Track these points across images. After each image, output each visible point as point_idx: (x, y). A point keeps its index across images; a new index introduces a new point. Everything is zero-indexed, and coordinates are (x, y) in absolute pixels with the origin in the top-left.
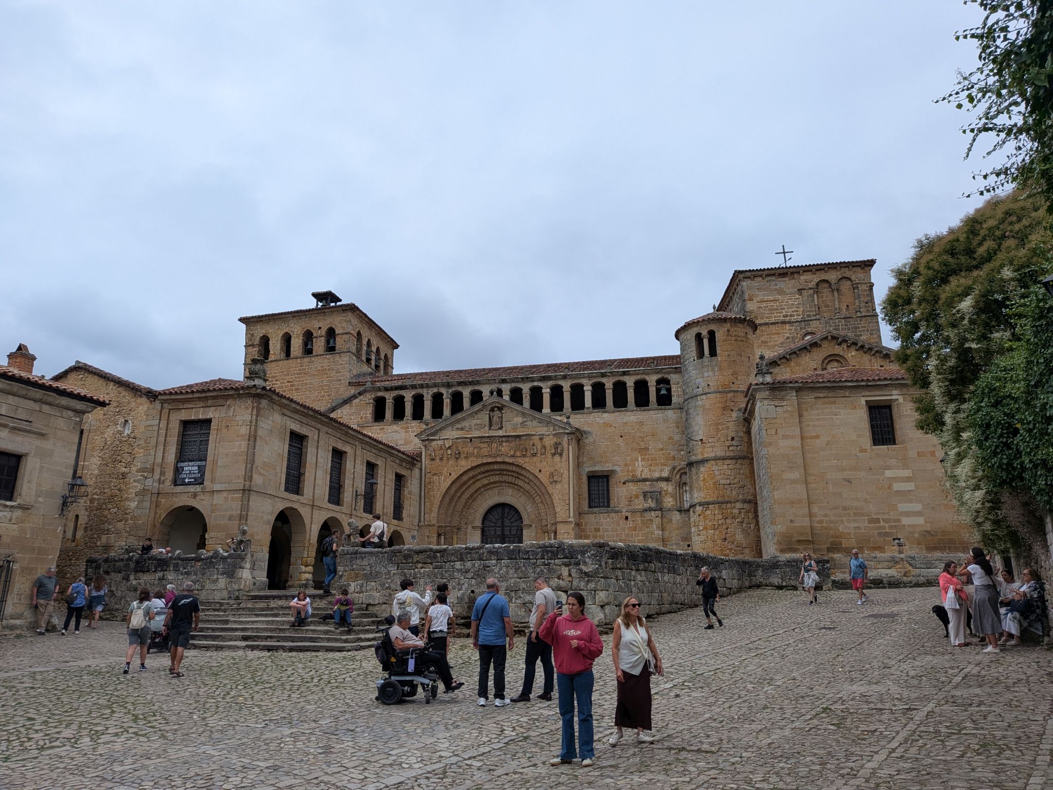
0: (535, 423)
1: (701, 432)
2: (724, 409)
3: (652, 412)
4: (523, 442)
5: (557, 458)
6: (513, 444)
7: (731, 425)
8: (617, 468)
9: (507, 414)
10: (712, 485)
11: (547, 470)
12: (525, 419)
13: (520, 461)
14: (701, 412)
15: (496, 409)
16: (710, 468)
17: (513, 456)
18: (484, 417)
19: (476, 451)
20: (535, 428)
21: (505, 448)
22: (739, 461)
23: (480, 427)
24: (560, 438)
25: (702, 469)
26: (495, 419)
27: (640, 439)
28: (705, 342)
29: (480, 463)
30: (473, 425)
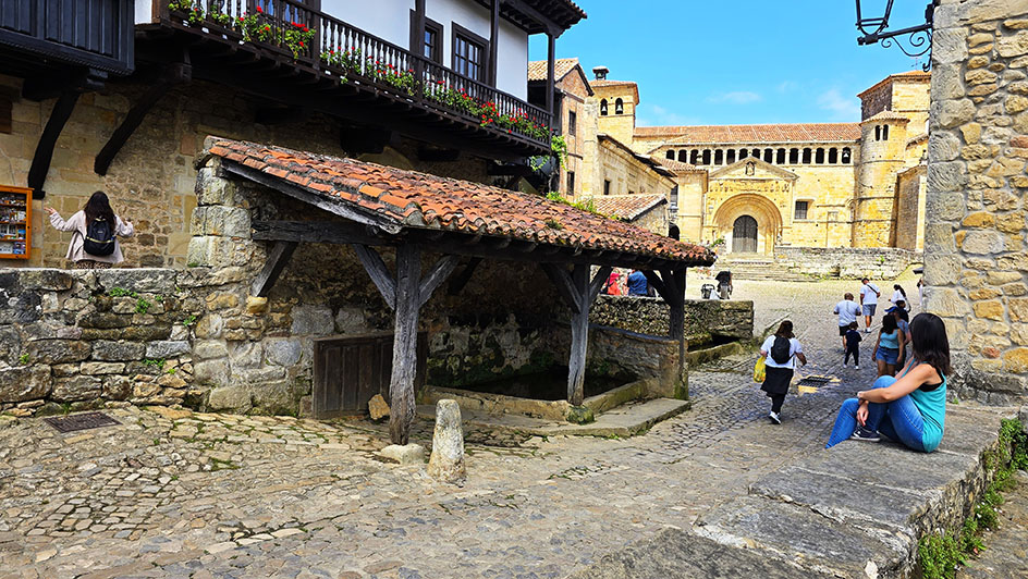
0: (774, 173)
1: (871, 182)
2: (888, 170)
3: (839, 167)
4: (766, 183)
5: (786, 193)
6: (760, 184)
7: (890, 179)
8: (813, 198)
9: (757, 167)
10: (874, 211)
11: (779, 199)
13: (764, 194)
14: (872, 171)
15: (750, 163)
16: (874, 202)
17: (759, 191)
18: (743, 168)
19: (737, 187)
21: (756, 186)
23: (740, 173)
24: (788, 182)
25: (869, 203)
26: (750, 169)
27: (830, 182)
28: (882, 131)
29: (740, 193)
30: (736, 172)
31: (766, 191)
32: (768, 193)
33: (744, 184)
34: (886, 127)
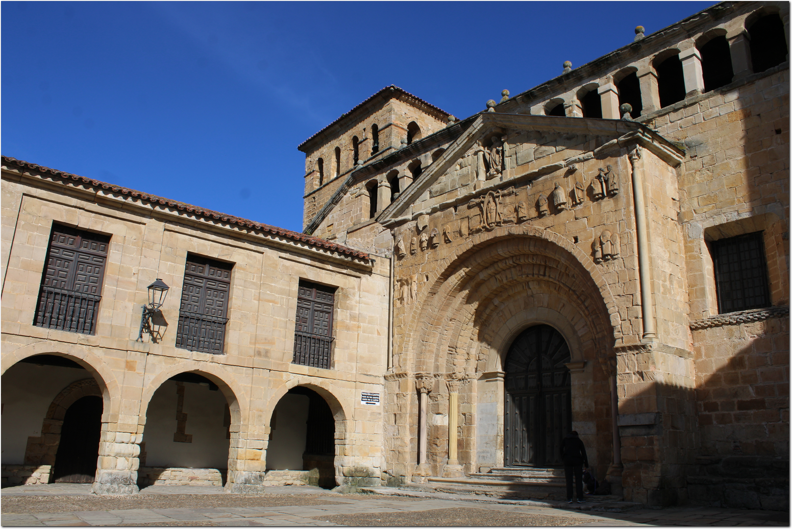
4: (539, 188)
5: (606, 204)
6: (521, 197)
9: (510, 142)
11: (589, 236)
12: (542, 142)
13: (536, 227)
17: (522, 220)
18: (473, 160)
19: (464, 224)
21: (509, 207)
23: (468, 179)
24: (610, 159)
26: (493, 157)
29: (470, 246)
30: (457, 178)
31: (541, 215)
32: (549, 220)
33: (476, 210)
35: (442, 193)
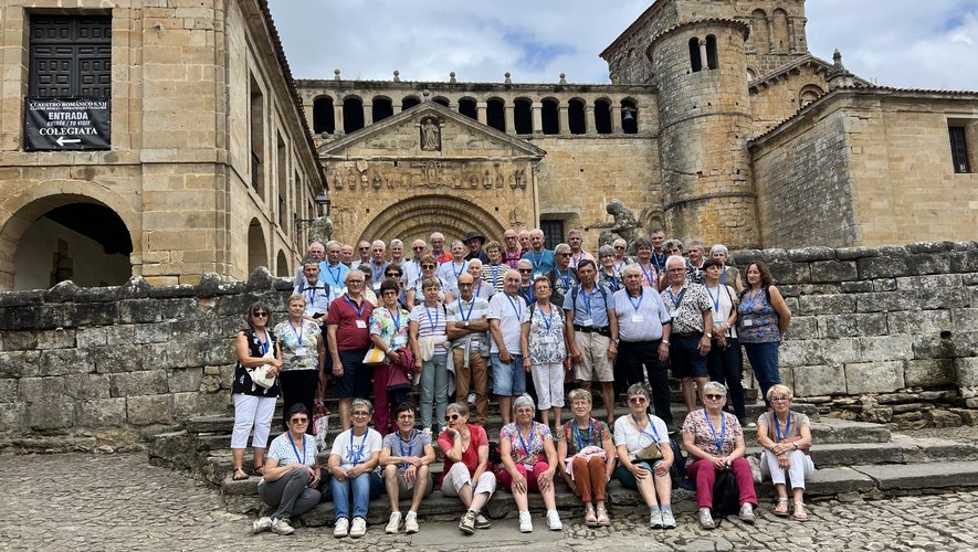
0: (487, 144)
1: (699, 163)
2: (729, 134)
3: (618, 141)
4: (471, 169)
5: (518, 192)
6: (458, 171)
7: (736, 154)
8: (578, 211)
9: (446, 129)
10: (715, 228)
11: (506, 209)
12: (472, 138)
13: (469, 195)
14: (699, 138)
15: (429, 121)
16: (711, 207)
17: (458, 188)
18: (413, 132)
19: (405, 178)
20: (488, 150)
21: (446, 176)
22: (746, 199)
23: (407, 145)
24: (521, 165)
25: (701, 209)
26: (430, 134)
27: (605, 175)
28: (703, 50)
29: (412, 195)
30: (397, 141)
31: (474, 188)
32: (478, 193)
33: (418, 171)
34: (711, 41)
35: (382, 147)
